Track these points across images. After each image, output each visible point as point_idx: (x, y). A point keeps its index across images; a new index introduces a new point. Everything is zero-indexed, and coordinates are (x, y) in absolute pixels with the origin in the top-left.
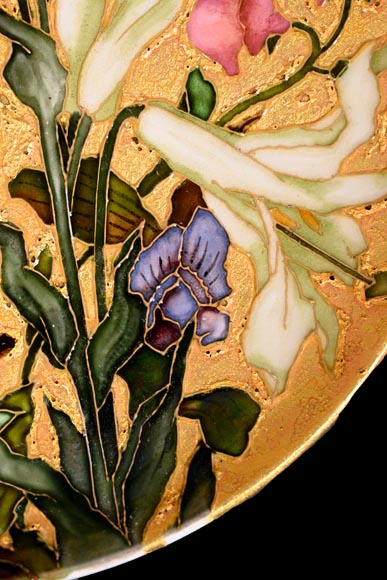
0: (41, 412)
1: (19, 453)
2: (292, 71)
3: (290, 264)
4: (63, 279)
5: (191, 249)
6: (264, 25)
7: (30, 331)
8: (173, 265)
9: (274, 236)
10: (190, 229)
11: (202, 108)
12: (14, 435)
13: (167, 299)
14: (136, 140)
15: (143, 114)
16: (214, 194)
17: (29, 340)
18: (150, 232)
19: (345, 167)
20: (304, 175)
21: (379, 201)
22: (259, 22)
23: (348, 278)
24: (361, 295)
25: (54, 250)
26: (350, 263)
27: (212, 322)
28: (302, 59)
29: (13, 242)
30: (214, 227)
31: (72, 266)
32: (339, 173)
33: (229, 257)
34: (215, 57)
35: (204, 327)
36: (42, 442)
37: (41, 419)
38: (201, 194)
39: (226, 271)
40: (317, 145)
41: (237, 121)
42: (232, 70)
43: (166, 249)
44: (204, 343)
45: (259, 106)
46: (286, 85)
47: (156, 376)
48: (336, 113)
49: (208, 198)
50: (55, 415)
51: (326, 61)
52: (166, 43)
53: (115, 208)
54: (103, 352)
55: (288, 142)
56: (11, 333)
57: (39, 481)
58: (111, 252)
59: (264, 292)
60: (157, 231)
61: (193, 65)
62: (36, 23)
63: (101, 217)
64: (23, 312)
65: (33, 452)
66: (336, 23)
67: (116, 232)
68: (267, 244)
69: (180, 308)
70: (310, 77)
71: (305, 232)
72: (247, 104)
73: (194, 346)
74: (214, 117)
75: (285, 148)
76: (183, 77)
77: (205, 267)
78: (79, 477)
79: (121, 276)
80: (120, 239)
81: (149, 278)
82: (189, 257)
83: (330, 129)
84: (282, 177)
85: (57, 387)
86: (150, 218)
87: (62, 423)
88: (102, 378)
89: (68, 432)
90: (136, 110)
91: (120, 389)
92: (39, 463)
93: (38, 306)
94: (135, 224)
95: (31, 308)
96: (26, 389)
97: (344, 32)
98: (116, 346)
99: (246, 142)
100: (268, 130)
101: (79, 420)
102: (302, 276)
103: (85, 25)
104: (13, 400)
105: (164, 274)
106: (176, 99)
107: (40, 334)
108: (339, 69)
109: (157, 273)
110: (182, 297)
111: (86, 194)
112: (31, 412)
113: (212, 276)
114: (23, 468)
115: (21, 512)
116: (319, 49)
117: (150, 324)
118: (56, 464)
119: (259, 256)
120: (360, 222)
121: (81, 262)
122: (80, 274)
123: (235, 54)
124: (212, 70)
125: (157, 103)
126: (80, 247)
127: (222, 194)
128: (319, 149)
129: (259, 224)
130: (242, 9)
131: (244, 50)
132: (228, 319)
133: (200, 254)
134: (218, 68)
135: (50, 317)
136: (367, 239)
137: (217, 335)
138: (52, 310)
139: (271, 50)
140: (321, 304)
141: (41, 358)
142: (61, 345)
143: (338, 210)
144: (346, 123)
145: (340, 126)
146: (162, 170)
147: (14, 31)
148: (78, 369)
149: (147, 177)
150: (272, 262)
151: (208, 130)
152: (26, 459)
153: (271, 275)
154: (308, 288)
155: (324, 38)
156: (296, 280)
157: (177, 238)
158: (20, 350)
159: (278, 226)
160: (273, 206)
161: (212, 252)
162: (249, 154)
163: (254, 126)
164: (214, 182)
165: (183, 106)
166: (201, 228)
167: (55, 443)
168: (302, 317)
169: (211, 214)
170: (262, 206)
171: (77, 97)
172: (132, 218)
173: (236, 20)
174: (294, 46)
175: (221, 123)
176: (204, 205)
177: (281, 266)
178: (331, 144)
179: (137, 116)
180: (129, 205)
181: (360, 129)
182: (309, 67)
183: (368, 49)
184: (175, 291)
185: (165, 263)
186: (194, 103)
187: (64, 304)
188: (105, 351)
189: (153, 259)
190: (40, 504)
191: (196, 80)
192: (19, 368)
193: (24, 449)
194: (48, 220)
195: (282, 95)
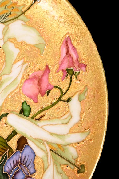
2: (55, 101)
3: (55, 162)
5: (23, 158)
6: (46, 87)
8: (17, 163)
9: (49, 153)
10: (23, 152)
11: (26, 113)
13: (15, 174)
14: (6, 124)
15: (8, 116)
16: (31, 140)
18: (10, 153)
20: (59, 133)
21: (82, 142)
22: (44, 86)
23: (72, 166)
24: (76, 172)
26: (73, 161)
28: (58, 97)
30: (31, 151)
32: (70, 132)
33: (35, 160)
34: (30, 97)
38: (26, 140)
39: (34, 165)
40: (63, 124)
41: (38, 117)
42: (36, 101)
43: (15, 158)
45: (44, 112)
46: (53, 105)
48: (68, 114)
49: (29, 141)
51: (65, 98)
52: (15, 93)
55: (54, 123)
59: (46, 171)
60: (12, 152)
61: (24, 100)
66: (68, 86)
68: (47, 156)
69: (20, 177)
70: (60, 102)
71: (60, 152)
72: (41, 111)
74: (30, 116)
75: (53, 125)
76: (21, 104)
77: (28, 163)
79: (1, 167)
80: (1, 155)
81: (10, 167)
82: (22, 160)
83: (67, 118)
84: (52, 134)
86: (10, 148)
90: (6, 115)
94: (5, 150)
97: (70, 89)
99: (40, 123)
100: (47, 119)
102: (58, 166)
105: (15, 166)
106: (19, 111)
108: (69, 100)
109: (12, 166)
110: (20, 173)
113: (30, 166)
116: (63, 94)
119: (45, 159)
120: (76, 148)
123: (37, 96)
124: (30, 101)
125: (12, 112)
127: (33, 140)
128: (63, 125)
129: (45, 149)
130: (39, 83)
131: (39, 95)
133: (26, 159)
134: (32, 101)
136: (78, 153)
139: (48, 95)
140: (64, 175)
143: (69, 144)
144: (72, 117)
145: (70, 118)
146: (14, 133)
149: (9, 135)
150: (49, 161)
151: (29, 120)
153: (48, 166)
154: (60, 170)
155: (64, 91)
156: (56, 166)
157: (19, 154)
159: (51, 150)
160: (49, 143)
161: (30, 158)
162: (42, 127)
163: (43, 118)
164: (30, 136)
165: (21, 113)
166: (26, 151)
169: (30, 146)
170: (46, 143)
172: (5, 148)
173: (37, 86)
174: (55, 93)
175: (33, 118)
176: (27, 144)
177: (52, 163)
178: (67, 123)
179: (6, 116)
180: (4, 144)
181: (76, 119)
182: (60, 99)
183: (77, 94)
184: (18, 172)
185: (15, 162)
186: (24, 112)
189: (11, 161)
191: (25, 105)
195: (52, 108)
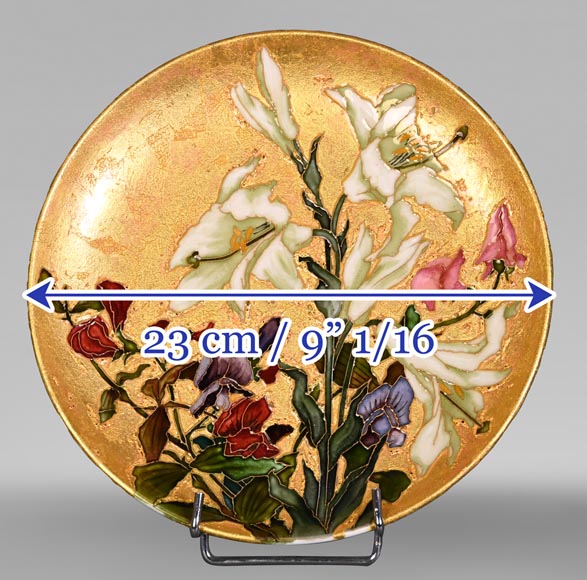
0: (299, 467)
1: (284, 485)
2: (464, 312)
3: (444, 413)
4: (323, 402)
5: (393, 397)
6: (452, 287)
7: (302, 426)
8: (382, 404)
9: (438, 398)
10: (394, 387)
11: (411, 324)
12: (284, 476)
13: (375, 421)
14: (374, 337)
15: (380, 325)
16: (410, 371)
17: (300, 430)
18: (373, 385)
19: (483, 366)
20: (459, 367)
22: (450, 285)
23: (471, 423)
25: (322, 386)
26: (474, 415)
27: (397, 437)
28: (470, 307)
29: (302, 379)
30: (407, 388)
31: (329, 397)
32: (478, 369)
33: (413, 404)
35: (392, 438)
36: (297, 482)
37: (299, 471)
38: (403, 369)
39: (409, 411)
40: (470, 353)
42: (432, 308)
43: (380, 395)
44: (390, 446)
45: (442, 329)
46: (459, 319)
47: (362, 460)
48: (483, 337)
49: (407, 372)
50: (307, 470)
51: (482, 309)
53: (357, 370)
54: (337, 443)
55: (455, 349)
56: (293, 425)
57: (291, 500)
58: (351, 392)
59: (428, 425)
60: (377, 385)
61: (411, 303)
62: (333, 271)
63: (349, 373)
64: (300, 415)
65: (291, 486)
67: (355, 382)
68: (433, 401)
69: (382, 426)
70: (474, 316)
71: (455, 398)
72: (437, 326)
73: (385, 447)
75: (453, 352)
76: (404, 308)
77: (399, 408)
78: (311, 502)
79: (354, 405)
80: (356, 387)
81: (368, 408)
82: (391, 401)
83: (478, 345)
84: (448, 367)
85: (310, 456)
86: (375, 378)
87: (309, 475)
88: (334, 456)
89: (311, 479)
90: (377, 322)
91: (342, 463)
92: (293, 491)
93: (308, 414)
94: (366, 380)
95: (305, 414)
96: (294, 454)
98: (345, 441)
101: (318, 474)
102: (449, 419)
103: (358, 276)
104: (287, 459)
105: (376, 408)
106: (399, 319)
107: (307, 429)
108: (488, 314)
109: (373, 407)
110: (384, 421)
111: (343, 360)
112: (295, 467)
113: (401, 413)
114: (285, 493)
115: (278, 512)
116: (479, 303)
117: (364, 432)
118: (301, 494)
119: (428, 405)
120: (483, 395)
121: (335, 395)
122: (333, 401)
124: (421, 307)
126: (335, 387)
127: (415, 372)
128: (470, 355)
129: (431, 389)
132: (405, 436)
133: (397, 401)
134: (425, 306)
135: (313, 420)
137: (398, 443)
138: (315, 417)
140: (454, 434)
141: (305, 440)
142: (316, 435)
143: (474, 388)
144: (487, 343)
145: (483, 344)
147: (321, 274)
148: (323, 449)
150: (435, 411)
152: (287, 489)
153: (433, 417)
154: (450, 426)
156: (445, 421)
157: (386, 390)
158: (295, 434)
159: (442, 392)
160: (441, 382)
161: (404, 400)
164: (412, 365)
165: (402, 322)
166: (400, 387)
167: (304, 483)
168: (444, 440)
169: (407, 380)
170: (435, 380)
171: (347, 311)
172: (365, 377)
173: (437, 282)
176: (404, 375)
177: (439, 412)
178: (475, 353)
179: (377, 325)
180: (364, 370)
181: (493, 347)
182: (472, 311)
184: (380, 418)
185: (378, 402)
186: (407, 322)
187: (322, 415)
188: (338, 442)
189: (372, 399)
190: (289, 510)
191: (411, 311)
192: (293, 443)
193: (287, 484)
194: (321, 371)
195: (456, 324)
